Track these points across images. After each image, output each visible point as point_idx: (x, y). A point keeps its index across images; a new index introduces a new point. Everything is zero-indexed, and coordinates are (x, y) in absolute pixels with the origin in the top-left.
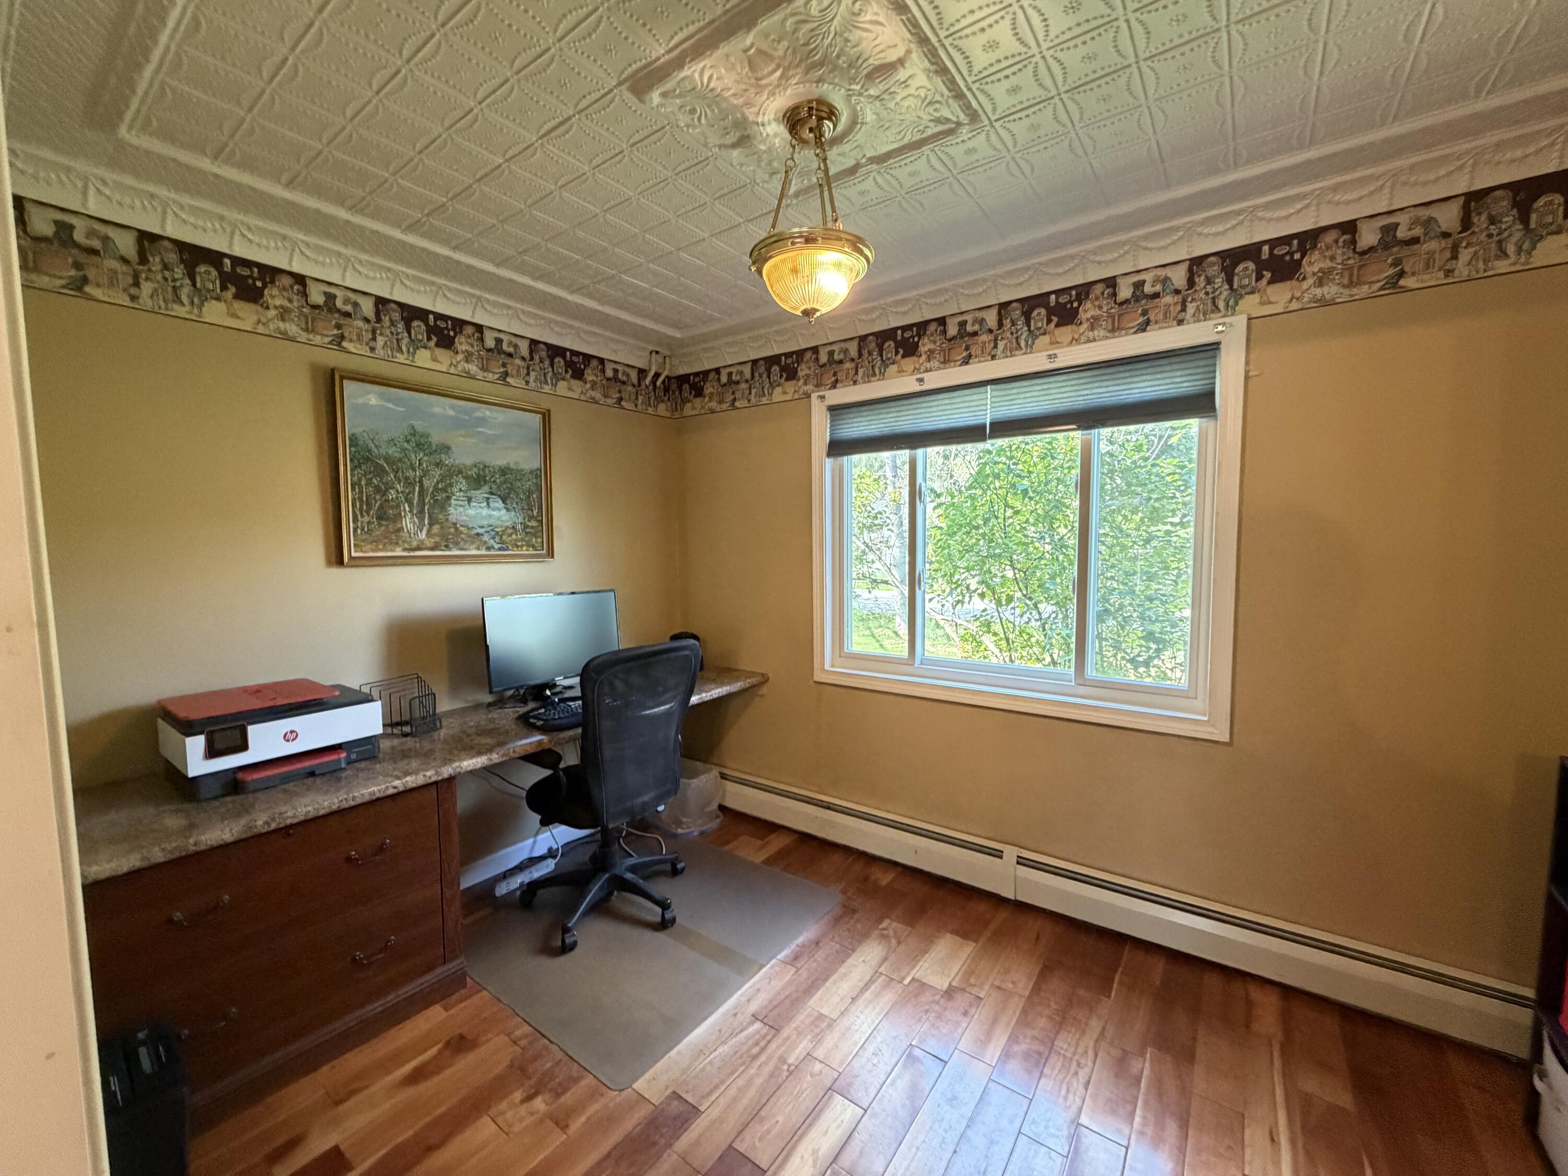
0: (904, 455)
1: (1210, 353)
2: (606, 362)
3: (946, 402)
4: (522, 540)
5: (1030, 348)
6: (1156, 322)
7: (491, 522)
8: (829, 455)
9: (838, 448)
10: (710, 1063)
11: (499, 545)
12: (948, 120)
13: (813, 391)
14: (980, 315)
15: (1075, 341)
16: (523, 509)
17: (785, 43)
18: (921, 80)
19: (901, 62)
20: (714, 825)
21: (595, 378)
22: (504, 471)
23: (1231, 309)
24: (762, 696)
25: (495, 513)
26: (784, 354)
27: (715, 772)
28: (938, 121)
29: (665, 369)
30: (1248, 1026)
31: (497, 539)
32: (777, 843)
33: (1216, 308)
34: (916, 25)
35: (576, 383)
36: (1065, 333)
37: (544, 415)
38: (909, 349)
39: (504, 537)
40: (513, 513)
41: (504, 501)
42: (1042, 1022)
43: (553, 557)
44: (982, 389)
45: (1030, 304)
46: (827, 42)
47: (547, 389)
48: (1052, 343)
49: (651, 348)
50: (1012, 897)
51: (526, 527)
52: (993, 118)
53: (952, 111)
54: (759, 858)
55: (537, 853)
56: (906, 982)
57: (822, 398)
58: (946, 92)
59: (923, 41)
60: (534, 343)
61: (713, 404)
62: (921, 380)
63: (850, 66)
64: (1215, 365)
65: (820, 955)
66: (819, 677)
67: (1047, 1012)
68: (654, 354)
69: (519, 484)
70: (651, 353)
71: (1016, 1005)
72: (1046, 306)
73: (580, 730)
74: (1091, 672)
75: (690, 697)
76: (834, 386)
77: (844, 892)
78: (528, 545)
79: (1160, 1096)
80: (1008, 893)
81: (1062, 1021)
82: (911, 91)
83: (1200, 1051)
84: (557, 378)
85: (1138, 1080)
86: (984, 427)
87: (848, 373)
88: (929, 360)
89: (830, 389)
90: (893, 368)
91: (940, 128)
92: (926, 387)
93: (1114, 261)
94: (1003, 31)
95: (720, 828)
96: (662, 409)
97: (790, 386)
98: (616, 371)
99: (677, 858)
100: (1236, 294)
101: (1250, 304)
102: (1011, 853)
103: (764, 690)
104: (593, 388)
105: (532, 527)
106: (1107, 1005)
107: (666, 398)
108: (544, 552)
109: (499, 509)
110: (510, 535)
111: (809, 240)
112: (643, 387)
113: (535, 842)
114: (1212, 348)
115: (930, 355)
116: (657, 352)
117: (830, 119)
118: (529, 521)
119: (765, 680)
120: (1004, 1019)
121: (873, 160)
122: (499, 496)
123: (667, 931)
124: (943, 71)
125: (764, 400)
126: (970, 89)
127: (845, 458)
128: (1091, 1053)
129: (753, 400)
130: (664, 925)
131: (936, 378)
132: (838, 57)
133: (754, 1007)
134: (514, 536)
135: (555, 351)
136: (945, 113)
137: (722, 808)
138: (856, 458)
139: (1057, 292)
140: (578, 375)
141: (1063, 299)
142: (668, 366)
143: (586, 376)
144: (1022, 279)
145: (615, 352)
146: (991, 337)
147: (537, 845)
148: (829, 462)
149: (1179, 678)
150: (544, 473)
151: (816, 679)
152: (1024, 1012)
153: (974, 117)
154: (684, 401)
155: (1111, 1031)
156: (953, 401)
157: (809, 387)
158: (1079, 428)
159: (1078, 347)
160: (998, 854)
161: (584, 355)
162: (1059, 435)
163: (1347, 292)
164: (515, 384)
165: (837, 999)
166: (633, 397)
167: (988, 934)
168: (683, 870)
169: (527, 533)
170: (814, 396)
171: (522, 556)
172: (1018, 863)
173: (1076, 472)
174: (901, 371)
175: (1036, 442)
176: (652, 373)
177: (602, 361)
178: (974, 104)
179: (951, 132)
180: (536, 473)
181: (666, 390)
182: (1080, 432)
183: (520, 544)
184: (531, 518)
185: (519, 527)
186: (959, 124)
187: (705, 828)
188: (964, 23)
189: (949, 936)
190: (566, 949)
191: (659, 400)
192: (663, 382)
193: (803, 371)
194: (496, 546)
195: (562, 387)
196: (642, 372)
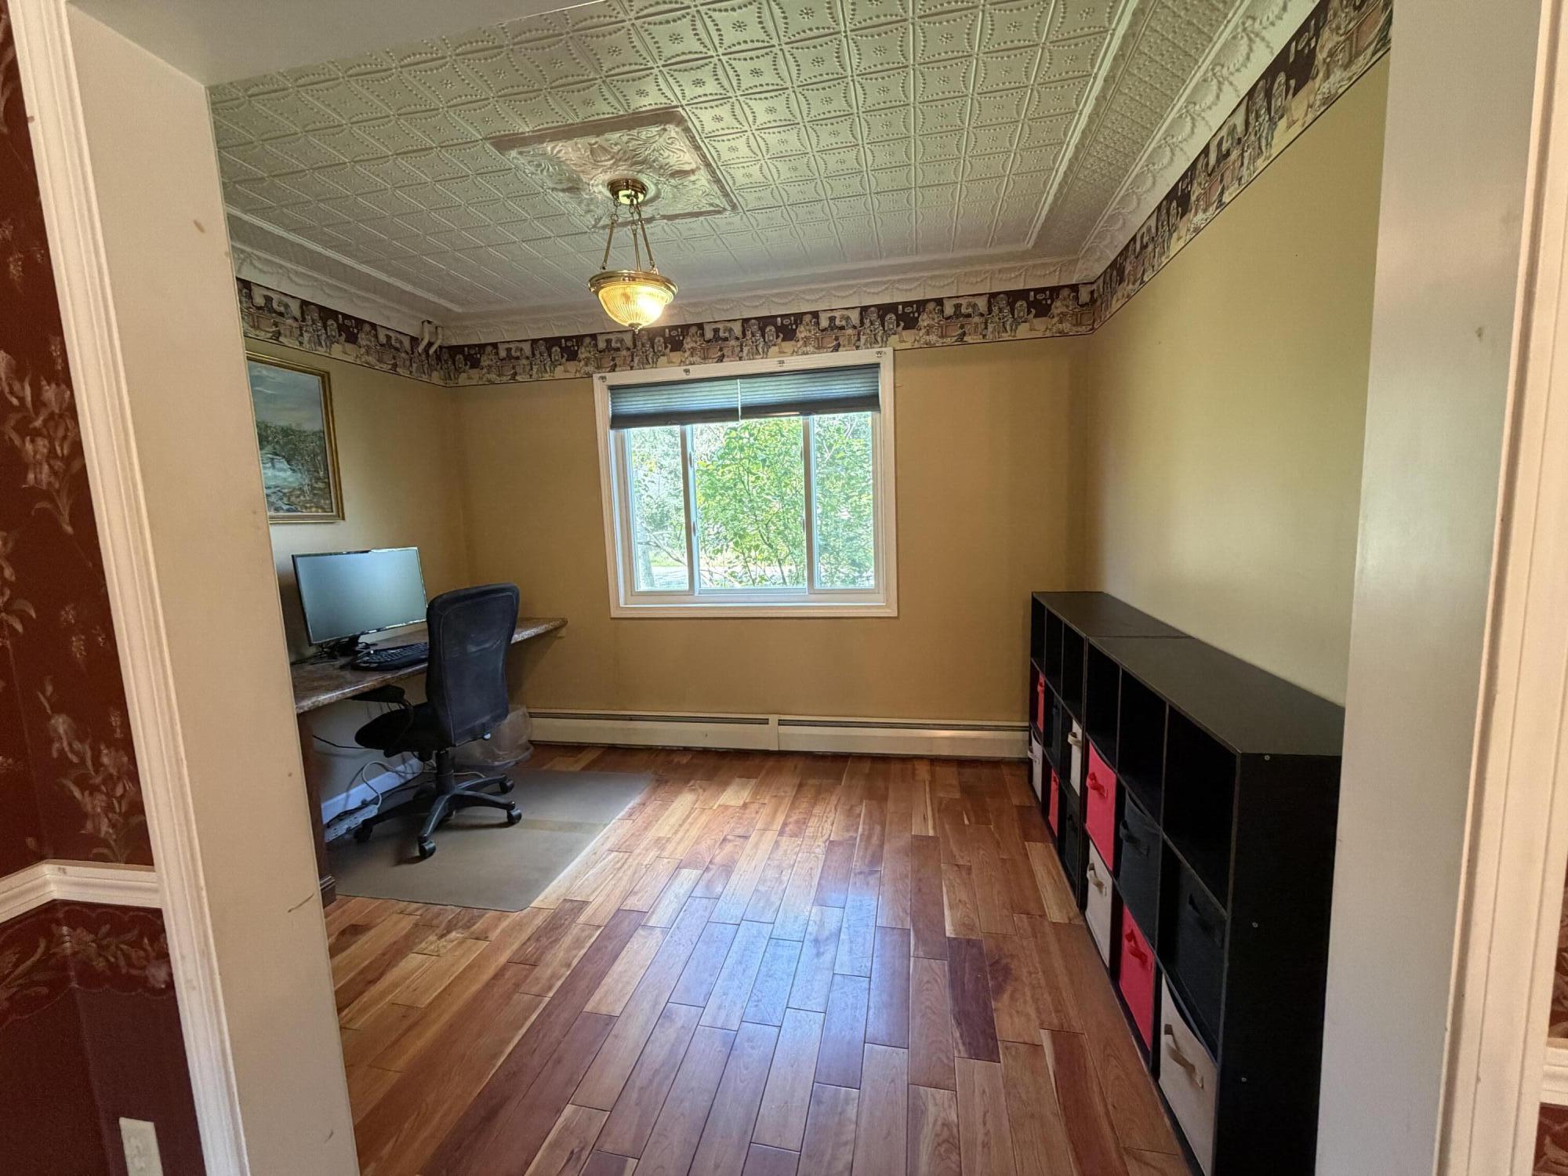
0: (677, 428)
1: (874, 370)
2: (379, 329)
3: (708, 389)
4: (311, 501)
5: (766, 355)
6: (844, 346)
7: (279, 482)
8: (612, 427)
9: (620, 421)
10: (587, 879)
11: (288, 507)
12: (718, 206)
13: (594, 372)
14: (729, 325)
15: (794, 353)
16: (309, 471)
17: (619, 147)
18: (704, 182)
19: (693, 171)
20: (527, 754)
21: (368, 343)
22: (286, 432)
23: (885, 343)
24: (561, 638)
25: (281, 474)
26: (564, 337)
27: (523, 710)
28: (711, 205)
29: (437, 339)
30: (913, 778)
31: (285, 500)
32: (587, 757)
33: (876, 341)
34: (705, 157)
35: (349, 347)
36: (788, 346)
37: (323, 377)
38: (676, 345)
39: (293, 499)
40: (300, 475)
41: (289, 462)
42: (805, 805)
43: (343, 519)
44: (734, 381)
45: (764, 322)
46: (647, 152)
47: (322, 350)
48: (780, 352)
49: (425, 318)
50: (777, 749)
51: (313, 488)
52: (745, 209)
53: (722, 202)
54: (577, 767)
55: (350, 807)
56: (715, 808)
57: (603, 378)
58: (718, 191)
59: (708, 165)
60: (304, 304)
61: (493, 376)
62: (687, 371)
63: (661, 167)
64: (877, 377)
65: (649, 809)
66: (614, 613)
67: (806, 800)
68: (426, 323)
69: (302, 446)
70: (423, 322)
71: (787, 802)
72: (775, 325)
73: (426, 665)
74: (817, 586)
75: (512, 635)
76: (613, 369)
77: (656, 773)
78: (317, 507)
79: (871, 818)
80: (774, 747)
81: (815, 801)
82: (696, 186)
83: (891, 794)
84: (331, 340)
85: (859, 815)
86: (736, 410)
87: (625, 360)
88: (692, 355)
89: (609, 372)
90: (663, 359)
91: (712, 208)
92: (691, 376)
93: (816, 301)
94: (755, 170)
95: (532, 756)
96: (436, 377)
97: (572, 366)
98: (389, 337)
99: (505, 778)
100: (887, 334)
101: (894, 339)
102: (773, 719)
103: (563, 632)
104: (368, 353)
105: (320, 489)
106: (839, 789)
107: (439, 367)
108: (334, 513)
109: (285, 470)
110: (298, 497)
111: (633, 279)
112: (416, 354)
113: (348, 796)
114: (877, 366)
115: (693, 350)
116: (429, 322)
117: (642, 193)
118: (316, 482)
119: (564, 623)
120: (782, 808)
121: (664, 217)
122: (284, 457)
123: (515, 826)
124: (718, 181)
125: (547, 376)
126: (733, 192)
127: (625, 430)
128: (833, 809)
129: (535, 376)
130: (512, 821)
131: (699, 371)
132: (654, 161)
133: (608, 845)
134: (302, 498)
135: (326, 314)
136: (717, 202)
137: (531, 742)
138: (634, 431)
139: (783, 316)
140: (352, 339)
141: (786, 322)
142: (440, 337)
143: (360, 340)
144: (757, 304)
145: (388, 318)
146: (738, 343)
147: (350, 799)
148: (612, 433)
149: (871, 584)
150: (327, 436)
151: (613, 615)
152: (793, 803)
153: (734, 207)
154: (458, 371)
155: (843, 799)
156: (712, 389)
157: (590, 369)
158: (801, 414)
159: (798, 357)
160: (766, 722)
161: (356, 319)
162: (783, 419)
163: (941, 340)
164: (287, 344)
165: (668, 828)
166: (408, 363)
167: (764, 772)
168: (512, 786)
169: (315, 495)
170: (596, 377)
171: (313, 517)
172: (779, 725)
173: (801, 444)
174: (670, 362)
175: (770, 423)
176: (425, 342)
177: (373, 326)
178: (735, 201)
179: (719, 212)
180: (319, 435)
181: (438, 358)
182: (801, 417)
183: (308, 505)
184: (318, 479)
185: (306, 488)
186: (725, 209)
187: (520, 758)
188: (732, 162)
189: (737, 780)
190: (425, 854)
191: (431, 368)
192: (436, 352)
193: (583, 354)
194: (285, 507)
195: (337, 350)
196: (414, 341)
